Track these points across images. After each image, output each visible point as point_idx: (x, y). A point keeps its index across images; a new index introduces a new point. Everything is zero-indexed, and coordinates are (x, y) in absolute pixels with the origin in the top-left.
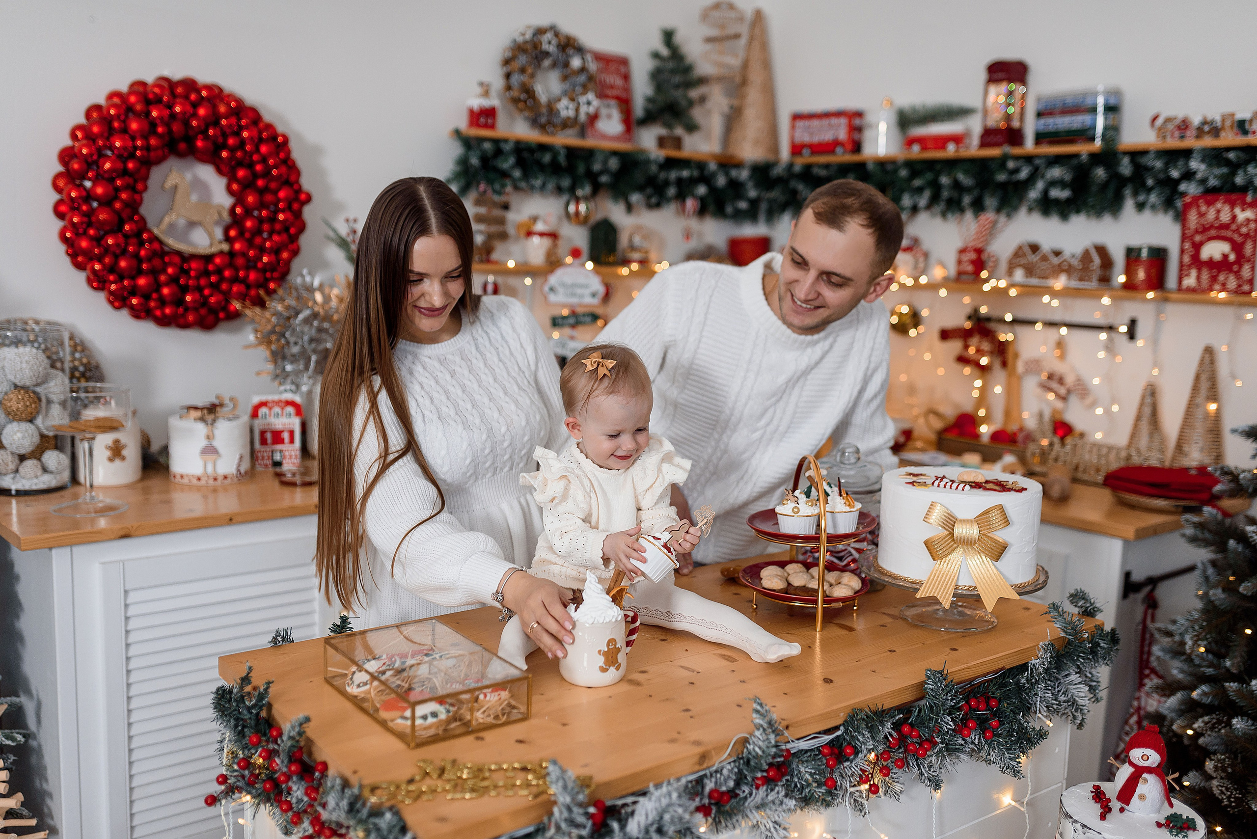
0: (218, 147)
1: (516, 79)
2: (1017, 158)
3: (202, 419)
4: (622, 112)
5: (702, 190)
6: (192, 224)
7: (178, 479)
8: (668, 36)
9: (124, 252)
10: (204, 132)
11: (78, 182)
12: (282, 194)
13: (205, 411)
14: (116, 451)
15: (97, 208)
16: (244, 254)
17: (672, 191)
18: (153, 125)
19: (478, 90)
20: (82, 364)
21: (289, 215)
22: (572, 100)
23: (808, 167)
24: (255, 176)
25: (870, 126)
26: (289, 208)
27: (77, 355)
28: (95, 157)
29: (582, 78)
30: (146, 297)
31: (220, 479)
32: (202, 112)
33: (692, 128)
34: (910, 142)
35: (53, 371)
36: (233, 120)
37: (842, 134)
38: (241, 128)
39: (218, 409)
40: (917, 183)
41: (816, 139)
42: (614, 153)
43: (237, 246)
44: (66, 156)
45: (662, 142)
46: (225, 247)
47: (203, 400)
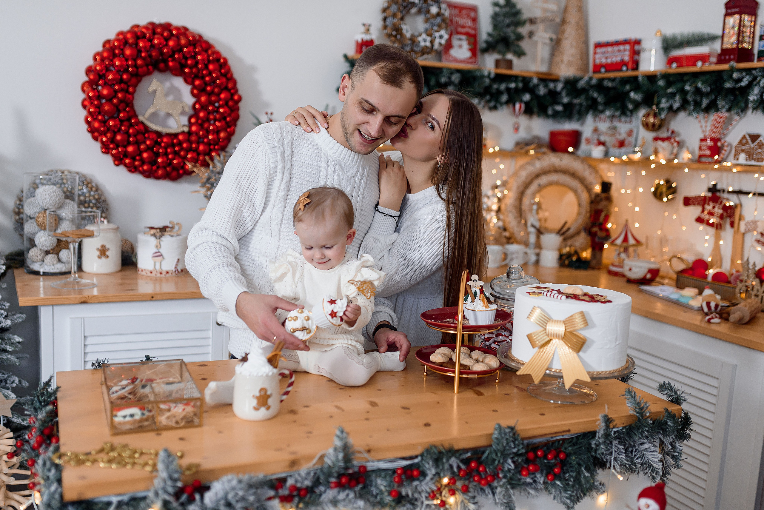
0: (183, 66)
1: (389, 21)
2: (740, 70)
3: (154, 235)
4: (469, 43)
5: (527, 97)
7: (140, 272)
9: (120, 130)
10: (172, 56)
11: (95, 87)
12: (222, 96)
13: (158, 230)
14: (103, 252)
15: (105, 103)
16: (197, 133)
17: (504, 98)
18: (140, 51)
19: (363, 29)
20: (95, 199)
21: (227, 109)
22: (430, 35)
23: (601, 80)
24: (206, 84)
25: (644, 50)
26: (226, 104)
27: (92, 193)
28: (104, 72)
29: (439, 20)
30: (133, 159)
31: (164, 273)
32: (171, 43)
33: (520, 54)
34: (670, 61)
35: (68, 201)
36: (191, 48)
37: (627, 57)
38: (196, 54)
39: (168, 230)
40: (672, 90)
41: (610, 61)
42: (458, 71)
43: (194, 128)
44: (89, 71)
45: (498, 64)
46: (186, 129)
47: (161, 225)
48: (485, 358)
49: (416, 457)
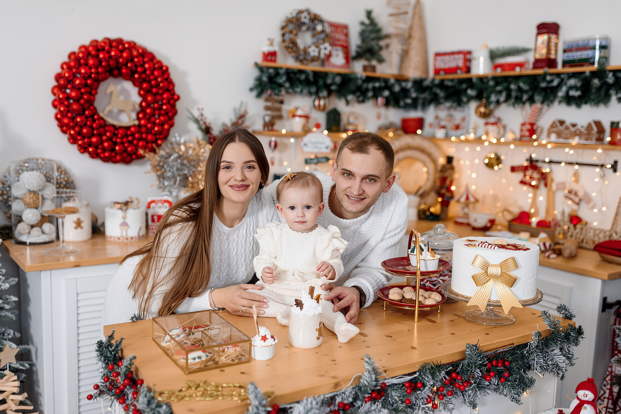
0: (133, 73)
1: (287, 37)
2: (552, 74)
3: (121, 209)
4: (344, 53)
5: (386, 93)
6: (121, 111)
7: (109, 239)
8: (369, 14)
9: (85, 125)
10: (126, 65)
11: (63, 90)
12: (165, 96)
13: (123, 205)
14: (79, 224)
15: (73, 103)
16: (145, 126)
17: (370, 94)
18: (100, 61)
19: (268, 43)
20: (64, 180)
21: (169, 107)
22: (317, 47)
23: (442, 81)
24: (152, 87)
25: (475, 59)
26: (168, 103)
27: (62, 176)
28: (72, 78)
29: (323, 36)
30: (96, 147)
31: (129, 239)
32: (125, 55)
33: (381, 61)
34: (496, 67)
35: (48, 184)
36: (141, 59)
37: (461, 63)
38: (144, 63)
39: (129, 204)
40: (499, 88)
41: (447, 66)
42: (339, 74)
43: (143, 122)
44: (58, 77)
45: (365, 68)
46: (136, 123)
47: (122, 199)
48: (430, 294)
49: (415, 373)
